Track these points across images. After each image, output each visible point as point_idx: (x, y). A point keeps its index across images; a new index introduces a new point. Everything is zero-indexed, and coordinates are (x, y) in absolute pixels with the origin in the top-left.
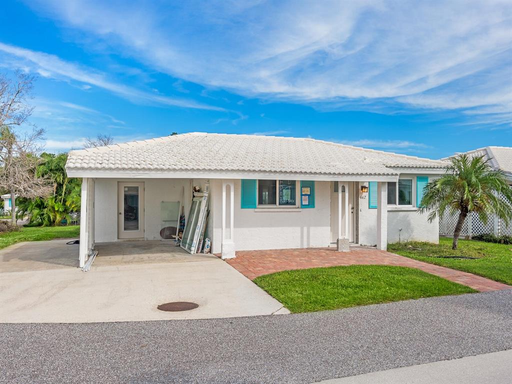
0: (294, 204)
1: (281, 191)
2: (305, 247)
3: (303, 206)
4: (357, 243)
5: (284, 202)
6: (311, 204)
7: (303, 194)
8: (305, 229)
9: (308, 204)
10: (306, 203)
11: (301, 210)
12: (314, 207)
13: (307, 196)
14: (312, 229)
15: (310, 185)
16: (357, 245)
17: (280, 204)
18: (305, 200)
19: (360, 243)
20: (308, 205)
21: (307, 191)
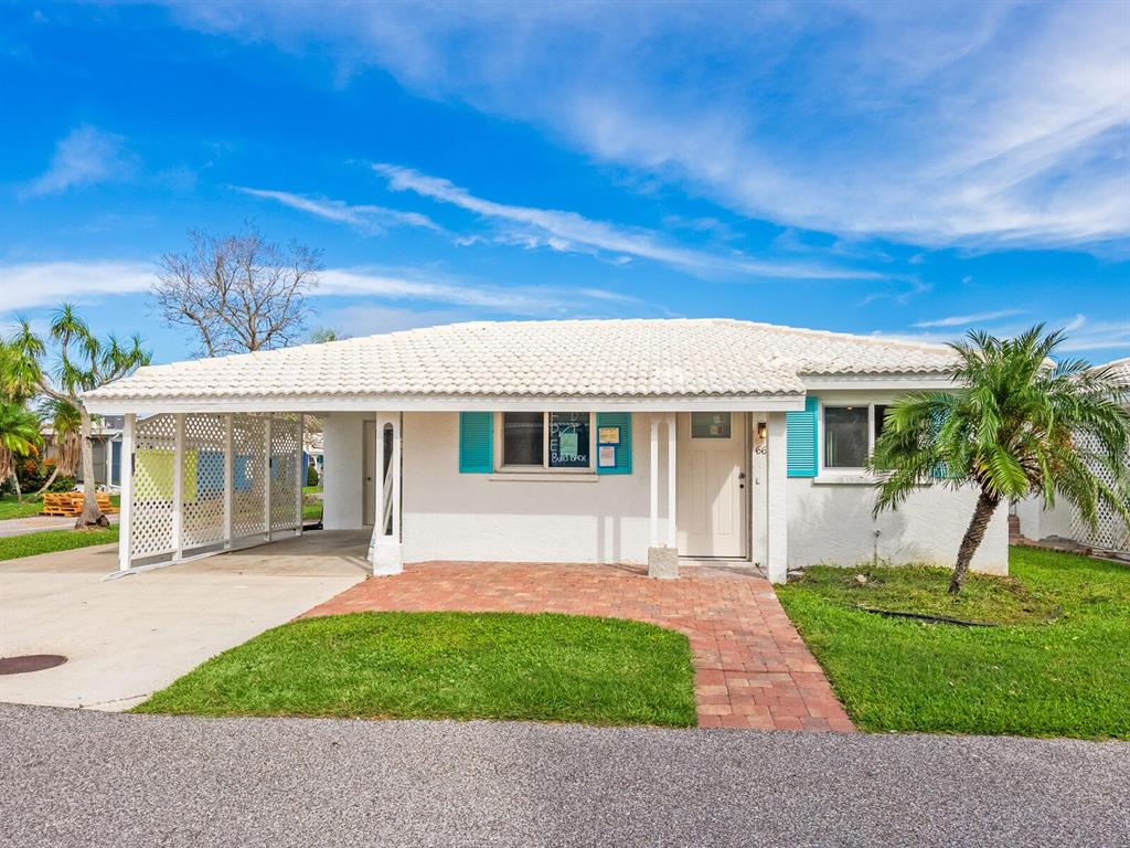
0: (586, 464)
1: (554, 437)
2: (609, 560)
3: (602, 470)
4: (750, 560)
5: (562, 459)
6: (623, 464)
7: (601, 442)
8: (609, 521)
9: (613, 464)
10: (609, 461)
11: (596, 478)
12: (630, 472)
13: (613, 448)
14: (626, 522)
15: (621, 421)
16: (746, 565)
17: (551, 465)
18: (606, 456)
19: (755, 560)
20: (616, 467)
21: (612, 435)
